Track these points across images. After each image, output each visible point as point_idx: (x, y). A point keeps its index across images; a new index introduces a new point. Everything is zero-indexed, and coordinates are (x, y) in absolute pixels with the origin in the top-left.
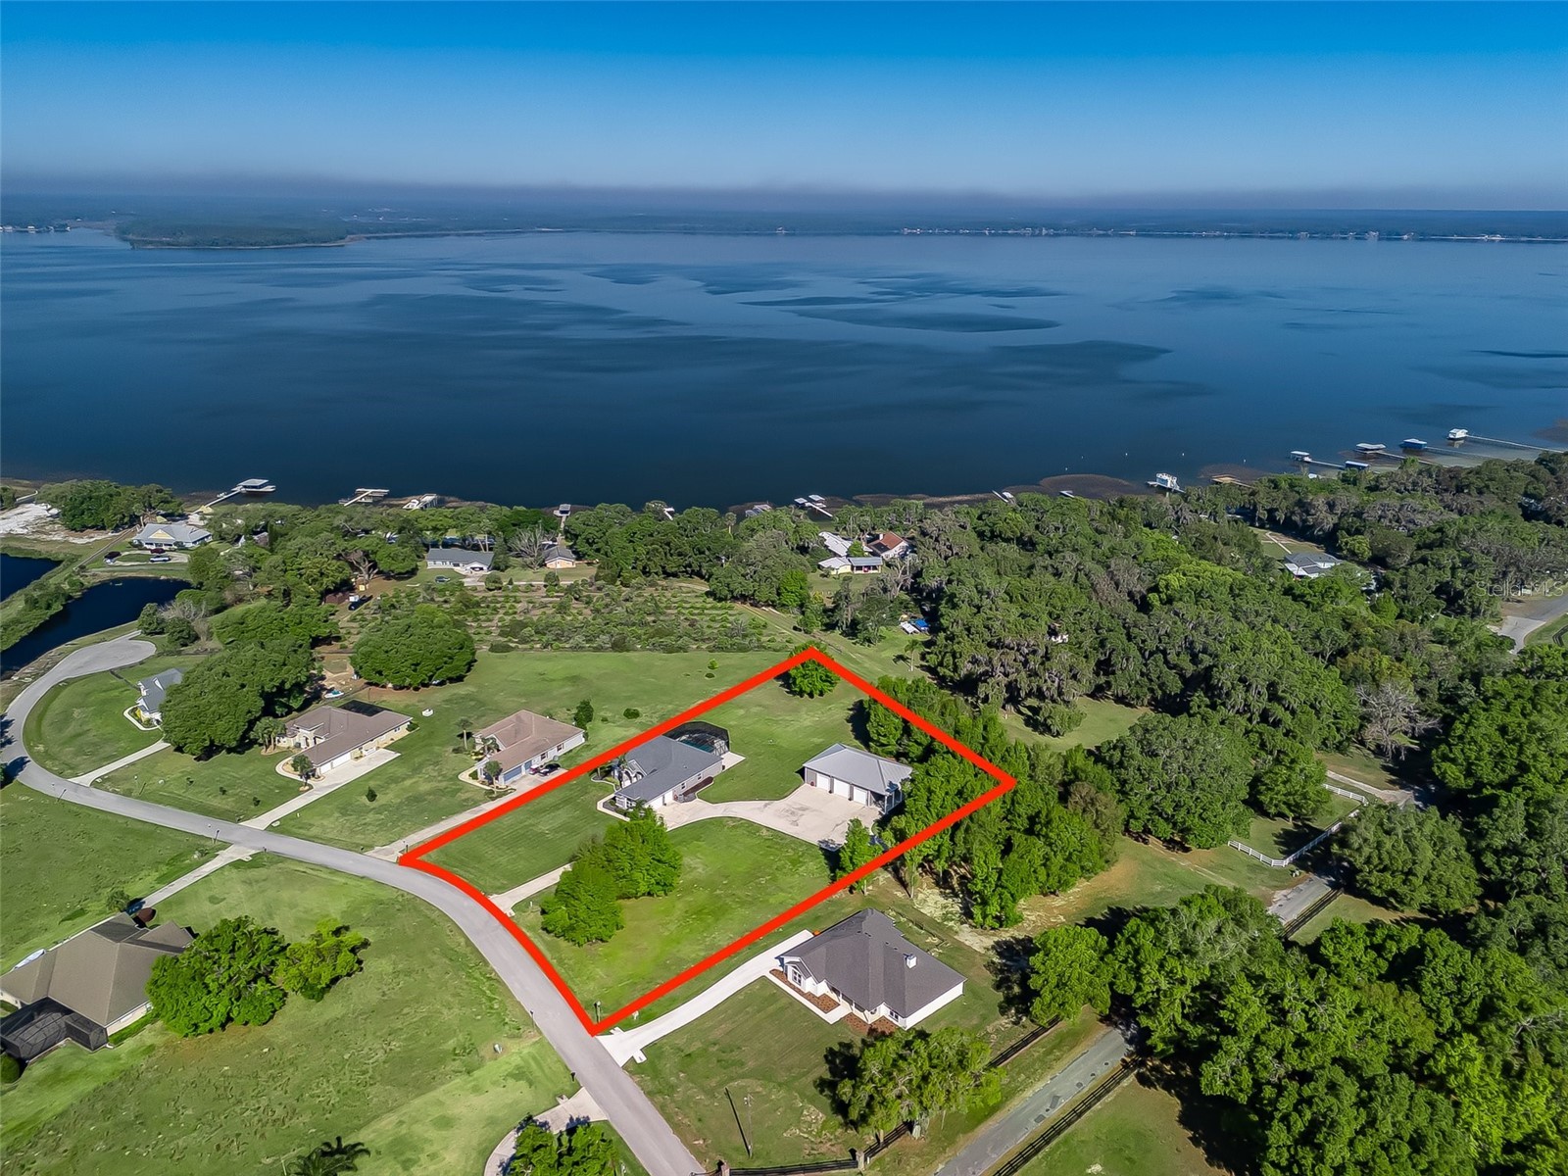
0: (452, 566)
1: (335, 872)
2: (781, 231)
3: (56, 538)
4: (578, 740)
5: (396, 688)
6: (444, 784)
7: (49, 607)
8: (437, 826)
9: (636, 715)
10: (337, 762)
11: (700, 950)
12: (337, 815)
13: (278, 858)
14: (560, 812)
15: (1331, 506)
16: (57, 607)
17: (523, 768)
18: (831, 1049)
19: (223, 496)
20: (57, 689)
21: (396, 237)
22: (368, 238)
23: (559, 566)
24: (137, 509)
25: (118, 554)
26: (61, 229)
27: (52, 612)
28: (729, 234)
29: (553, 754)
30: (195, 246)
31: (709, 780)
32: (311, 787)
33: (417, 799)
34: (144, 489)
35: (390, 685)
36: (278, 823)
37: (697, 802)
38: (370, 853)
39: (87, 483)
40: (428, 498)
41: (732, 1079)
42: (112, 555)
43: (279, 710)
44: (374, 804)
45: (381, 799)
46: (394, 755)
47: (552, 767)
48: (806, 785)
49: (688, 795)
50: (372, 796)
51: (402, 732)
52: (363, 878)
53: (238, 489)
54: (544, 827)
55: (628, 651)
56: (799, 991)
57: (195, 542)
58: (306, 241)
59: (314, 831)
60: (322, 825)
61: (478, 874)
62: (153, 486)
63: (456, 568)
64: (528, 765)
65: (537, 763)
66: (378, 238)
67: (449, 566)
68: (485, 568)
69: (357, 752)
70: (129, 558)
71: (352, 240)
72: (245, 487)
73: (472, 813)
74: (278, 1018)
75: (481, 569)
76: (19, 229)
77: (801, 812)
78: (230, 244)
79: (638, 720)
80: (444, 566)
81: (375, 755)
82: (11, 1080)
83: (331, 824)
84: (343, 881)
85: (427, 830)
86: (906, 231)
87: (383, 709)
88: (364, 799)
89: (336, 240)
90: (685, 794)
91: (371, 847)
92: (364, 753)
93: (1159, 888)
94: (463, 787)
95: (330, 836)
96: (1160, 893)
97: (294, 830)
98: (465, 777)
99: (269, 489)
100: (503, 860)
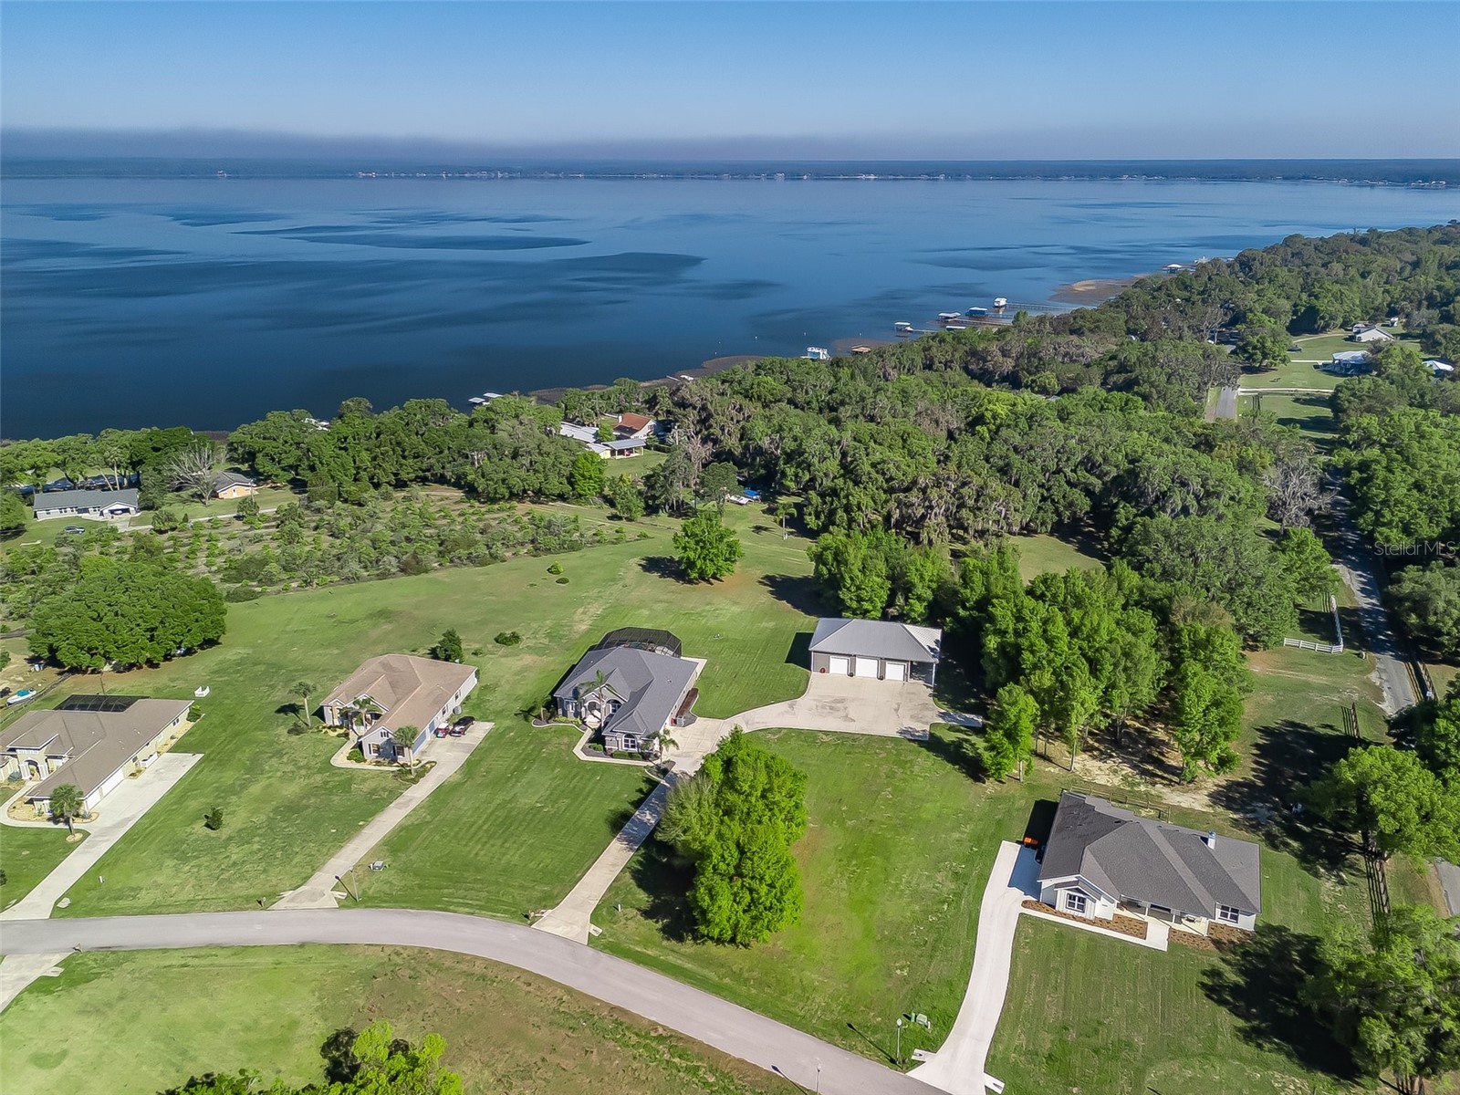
0: (75, 514)
1: (244, 949)
5: (117, 669)
6: (318, 778)
9: (513, 638)
10: (108, 786)
12: (170, 863)
13: (114, 957)
14: (530, 775)
15: (1005, 353)
23: (240, 494)
29: (453, 703)
31: (693, 693)
32: (86, 834)
33: (290, 809)
35: (107, 668)
36: (68, 900)
37: (702, 721)
38: (280, 905)
44: (224, 833)
45: (231, 824)
46: (191, 760)
47: (465, 722)
48: (815, 675)
50: (213, 822)
51: (183, 726)
52: (302, 945)
54: (527, 801)
56: (1084, 921)
59: (145, 898)
60: (157, 885)
61: (493, 888)
63: (84, 515)
65: (439, 720)
67: (70, 514)
68: (131, 509)
69: (130, 766)
75: (126, 511)
77: (842, 705)
79: (522, 645)
80: (64, 515)
81: (163, 763)
83: (168, 877)
88: (199, 828)
90: (680, 717)
91: (274, 896)
92: (143, 765)
94: (347, 779)
95: (183, 896)
97: (105, 904)
98: (341, 759)
100: (513, 857)
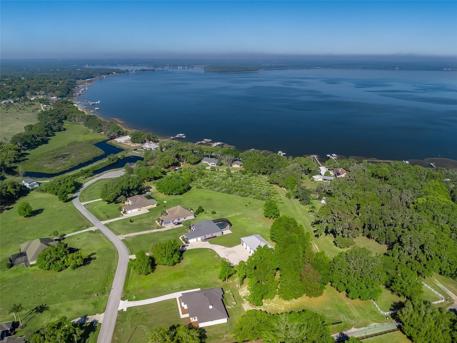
2: (397, 68)
3: (129, 144)
4: (192, 217)
5: (165, 194)
6: (151, 222)
7: (113, 160)
8: (138, 233)
9: (215, 213)
10: (133, 211)
11: (167, 285)
12: (121, 224)
13: (100, 232)
14: (170, 236)
16: (115, 161)
17: (171, 222)
18: (174, 325)
19: (172, 138)
20: (99, 180)
21: (274, 69)
22: (265, 70)
23: (236, 167)
24: (146, 139)
25: (137, 150)
26: (193, 67)
27: (113, 162)
28: (378, 69)
29: (182, 220)
30: (220, 72)
31: (215, 237)
32: (123, 216)
33: (141, 224)
34: (149, 134)
36: (108, 223)
37: (207, 243)
38: (118, 236)
39: (138, 131)
40: (219, 143)
41: (141, 324)
42: (135, 150)
43: (131, 195)
44: (130, 224)
45: (133, 223)
46: (148, 212)
47: (179, 224)
48: (240, 245)
49: (205, 240)
50: (132, 221)
51: (155, 206)
52: (111, 242)
53: (177, 136)
54: (162, 239)
55: (231, 194)
56: (181, 306)
57: (154, 149)
58: (247, 71)
59: (113, 227)
60: (116, 226)
61: (136, 248)
62: (152, 133)
63: (208, 164)
64: (172, 221)
65: (176, 221)
66: (268, 70)
68: (215, 164)
69: (139, 209)
70: (139, 151)
71: (260, 70)
72: (179, 136)
73: (149, 231)
74: (62, 272)
76: (183, 67)
77: (232, 253)
78: (228, 72)
79: (214, 215)
80: (206, 163)
81: (144, 210)
82: (9, 269)
83: (118, 226)
84: (107, 241)
85: (136, 233)
86: (445, 69)
87: (153, 199)
88: (129, 222)
89: (255, 71)
90: (205, 239)
91: (120, 234)
92: (142, 209)
93: (329, 309)
94: (154, 224)
96: (328, 311)
97: (110, 226)
98: (157, 221)
99: (184, 137)
100: (144, 246)
